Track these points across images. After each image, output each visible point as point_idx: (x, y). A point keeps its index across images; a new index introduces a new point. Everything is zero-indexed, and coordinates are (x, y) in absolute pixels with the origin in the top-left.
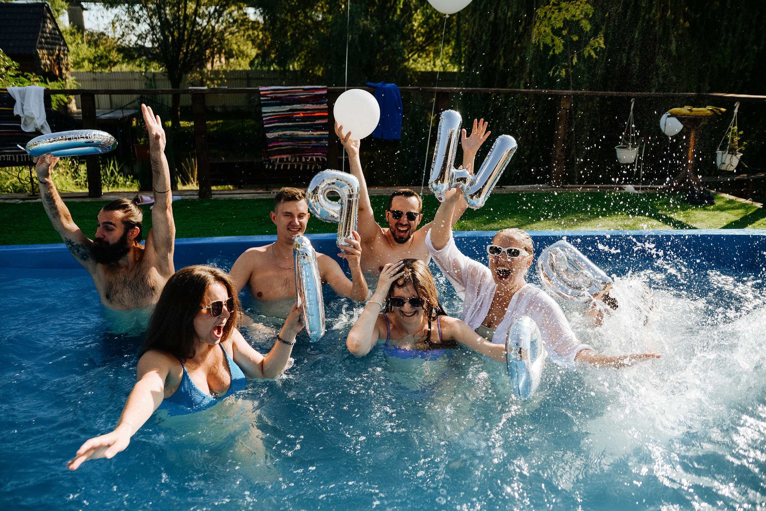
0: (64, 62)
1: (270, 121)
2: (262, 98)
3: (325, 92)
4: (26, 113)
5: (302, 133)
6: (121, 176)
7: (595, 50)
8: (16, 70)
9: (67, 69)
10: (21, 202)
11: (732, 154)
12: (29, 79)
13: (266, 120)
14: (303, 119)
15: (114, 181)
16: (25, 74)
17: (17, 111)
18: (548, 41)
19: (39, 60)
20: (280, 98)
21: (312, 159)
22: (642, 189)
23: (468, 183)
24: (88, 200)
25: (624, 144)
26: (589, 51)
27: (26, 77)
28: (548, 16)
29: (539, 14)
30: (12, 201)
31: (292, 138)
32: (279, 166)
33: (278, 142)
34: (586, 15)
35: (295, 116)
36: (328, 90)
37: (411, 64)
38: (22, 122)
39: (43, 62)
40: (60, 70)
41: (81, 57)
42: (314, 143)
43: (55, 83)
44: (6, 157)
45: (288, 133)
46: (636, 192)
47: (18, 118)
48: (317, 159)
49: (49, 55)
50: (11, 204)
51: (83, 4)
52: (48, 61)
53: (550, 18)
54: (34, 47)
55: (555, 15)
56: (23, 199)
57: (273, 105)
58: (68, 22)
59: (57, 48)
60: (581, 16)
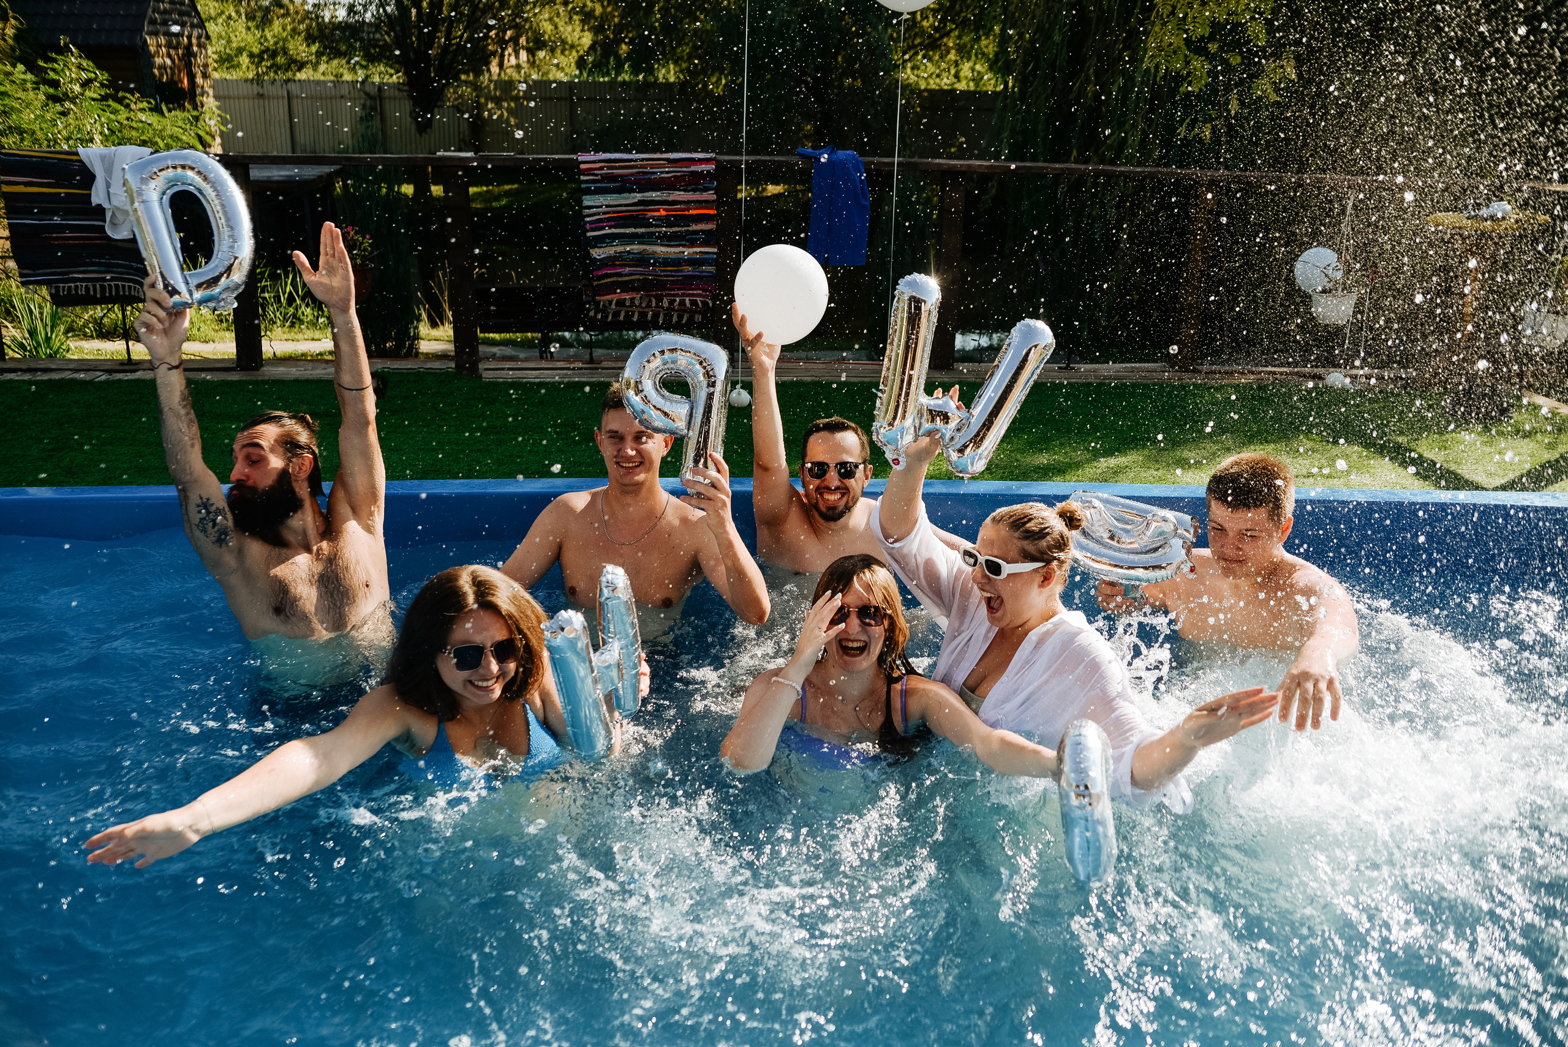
0: (200, 61)
1: (598, 225)
2: (583, 178)
3: (712, 167)
4: (115, 202)
5: (663, 249)
6: (307, 305)
7: (1275, 84)
8: (102, 85)
9: (205, 76)
10: (103, 377)
12: (127, 106)
13: (591, 222)
14: (667, 221)
15: (294, 316)
16: (120, 94)
17: (98, 196)
19: (150, 57)
20: (619, 178)
21: (682, 303)
23: (953, 424)
24: (234, 377)
26: (1262, 87)
27: (120, 101)
28: (1181, 13)
30: (89, 377)
31: (642, 260)
32: (616, 314)
33: (614, 266)
34: (1258, 11)
35: (650, 214)
36: (719, 164)
37: (907, 75)
38: (108, 219)
39: (158, 61)
40: (192, 77)
41: (234, 45)
42: (688, 270)
43: (178, 113)
44: (77, 288)
45: (636, 248)
47: (100, 211)
48: (694, 303)
49: (167, 46)
50: (85, 383)
52: (168, 60)
53: (1183, 18)
54: (140, 31)
55: (1195, 10)
56: (110, 371)
57: (605, 191)
59: (186, 32)
60: (1247, 14)
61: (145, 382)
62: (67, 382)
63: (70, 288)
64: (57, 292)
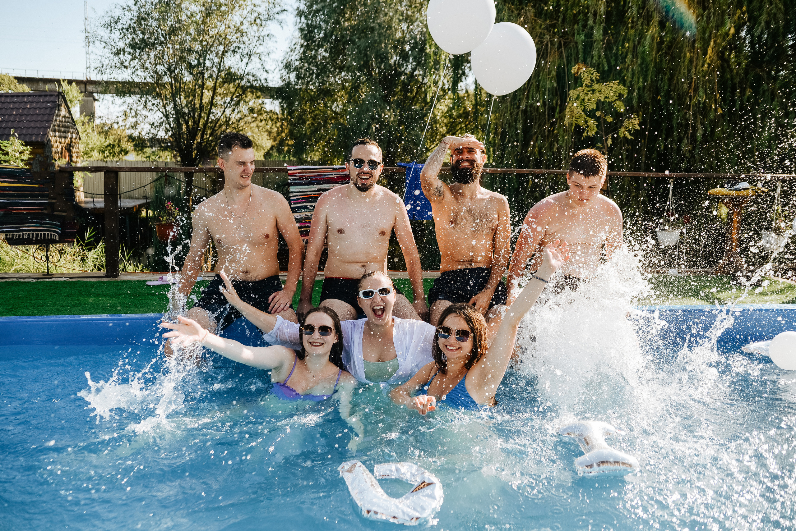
0: (75, 150)
1: (298, 201)
2: (289, 178)
7: (629, 131)
9: (77, 157)
10: (35, 281)
11: (779, 234)
13: (293, 200)
18: (581, 122)
19: (51, 147)
22: (686, 272)
24: (105, 280)
26: (623, 132)
28: (582, 98)
29: (571, 95)
30: (27, 280)
34: (620, 95)
39: (54, 149)
40: (71, 158)
44: (23, 235)
46: (680, 275)
49: (60, 143)
50: (25, 282)
51: (95, 95)
52: (59, 149)
53: (583, 100)
54: (46, 134)
55: (589, 97)
56: (37, 278)
57: (301, 184)
58: (79, 113)
59: (70, 136)
60: (615, 98)
61: (57, 282)
62: (15, 282)
63: (20, 235)
64: (13, 237)
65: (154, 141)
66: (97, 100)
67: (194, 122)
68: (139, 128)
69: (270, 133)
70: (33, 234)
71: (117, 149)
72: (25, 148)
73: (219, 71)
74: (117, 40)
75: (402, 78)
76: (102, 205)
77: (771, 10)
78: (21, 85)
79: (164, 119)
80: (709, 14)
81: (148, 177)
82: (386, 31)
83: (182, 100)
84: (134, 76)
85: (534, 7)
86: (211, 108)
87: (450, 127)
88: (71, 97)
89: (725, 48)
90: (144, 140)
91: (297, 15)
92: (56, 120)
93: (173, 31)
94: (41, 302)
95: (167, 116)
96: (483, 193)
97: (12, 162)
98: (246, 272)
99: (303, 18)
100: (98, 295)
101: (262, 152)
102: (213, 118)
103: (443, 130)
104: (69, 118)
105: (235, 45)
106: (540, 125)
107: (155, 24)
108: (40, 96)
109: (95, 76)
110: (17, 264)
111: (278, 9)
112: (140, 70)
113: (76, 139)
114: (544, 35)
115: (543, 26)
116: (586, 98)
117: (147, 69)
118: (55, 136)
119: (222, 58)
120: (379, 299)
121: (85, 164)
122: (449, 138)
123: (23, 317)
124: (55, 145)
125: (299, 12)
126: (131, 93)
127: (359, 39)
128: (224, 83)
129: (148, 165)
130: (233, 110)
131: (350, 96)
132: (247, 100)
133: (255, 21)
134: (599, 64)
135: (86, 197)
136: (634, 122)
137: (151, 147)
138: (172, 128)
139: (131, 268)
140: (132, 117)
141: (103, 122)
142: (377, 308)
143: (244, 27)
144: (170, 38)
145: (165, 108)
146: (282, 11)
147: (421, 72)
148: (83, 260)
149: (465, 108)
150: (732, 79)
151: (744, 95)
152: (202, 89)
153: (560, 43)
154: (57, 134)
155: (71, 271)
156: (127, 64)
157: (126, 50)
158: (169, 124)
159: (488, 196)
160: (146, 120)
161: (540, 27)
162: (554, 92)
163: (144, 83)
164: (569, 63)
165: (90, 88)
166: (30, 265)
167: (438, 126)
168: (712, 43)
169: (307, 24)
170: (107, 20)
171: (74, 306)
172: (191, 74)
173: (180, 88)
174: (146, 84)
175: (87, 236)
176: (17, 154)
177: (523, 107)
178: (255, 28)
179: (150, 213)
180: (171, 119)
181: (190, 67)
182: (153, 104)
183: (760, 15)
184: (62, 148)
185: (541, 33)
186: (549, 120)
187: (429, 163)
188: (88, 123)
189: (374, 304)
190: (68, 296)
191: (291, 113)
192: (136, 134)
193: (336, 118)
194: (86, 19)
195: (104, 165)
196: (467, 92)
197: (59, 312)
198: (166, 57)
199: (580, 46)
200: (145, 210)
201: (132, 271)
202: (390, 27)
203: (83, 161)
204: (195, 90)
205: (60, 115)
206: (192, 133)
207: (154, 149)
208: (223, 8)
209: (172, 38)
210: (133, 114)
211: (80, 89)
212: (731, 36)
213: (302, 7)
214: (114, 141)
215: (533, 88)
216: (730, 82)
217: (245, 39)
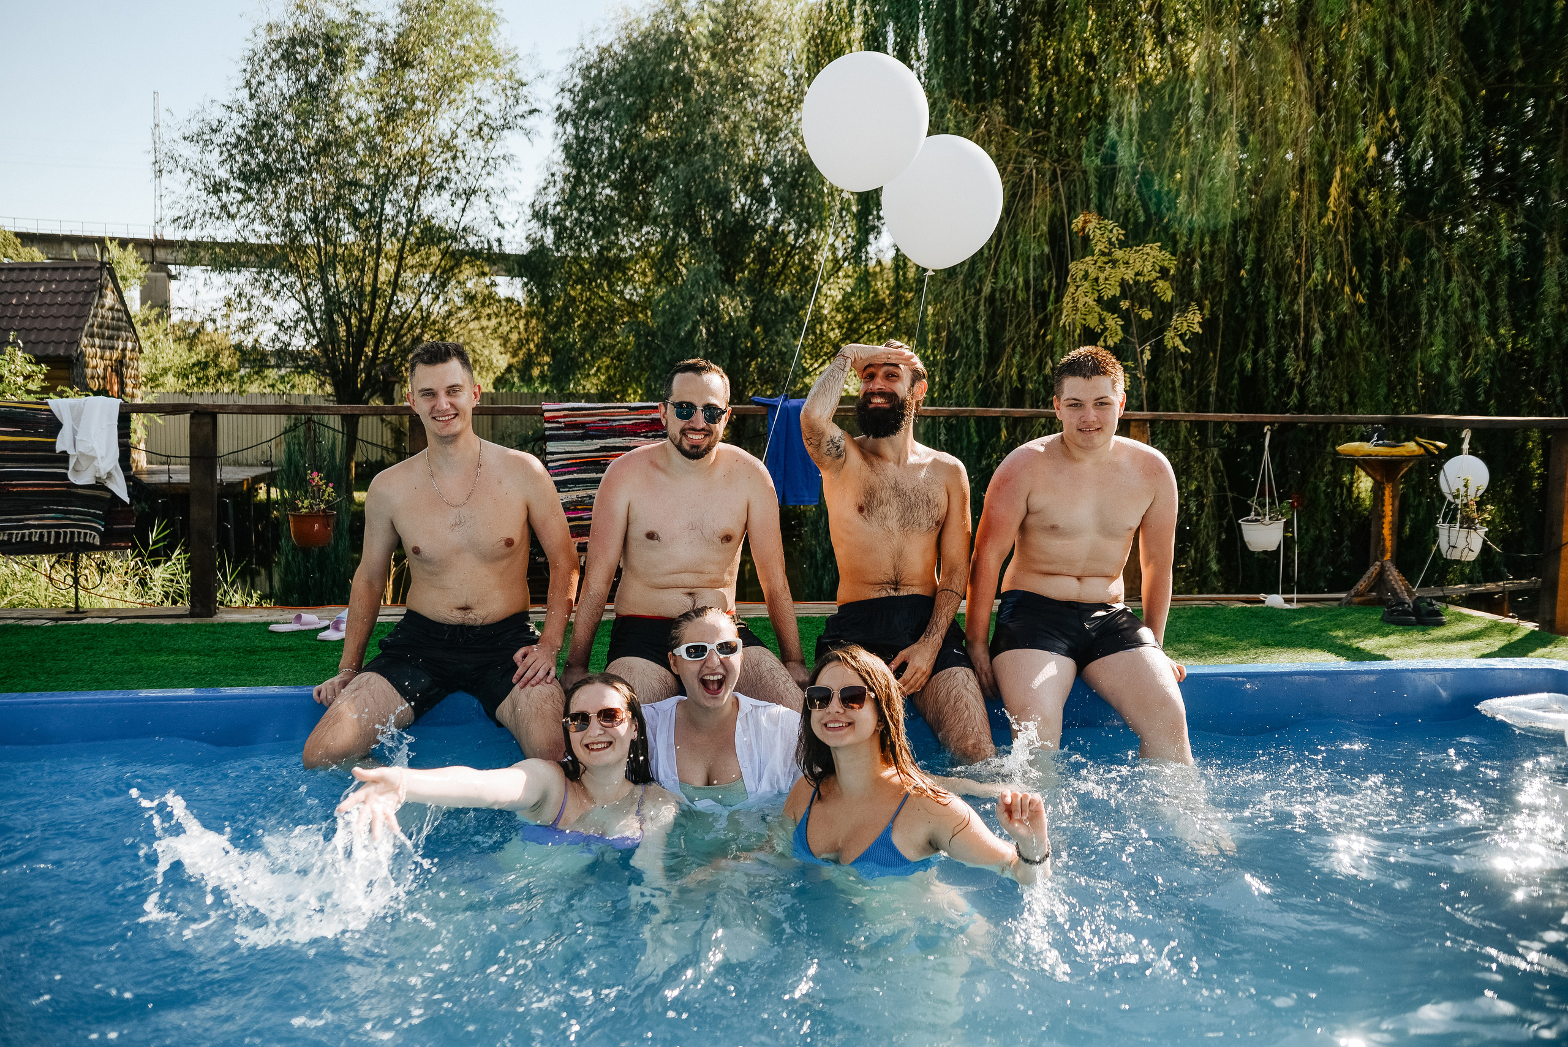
0: (131, 372)
1: (561, 470)
2: (547, 425)
4: (80, 448)
7: (1181, 336)
9: (134, 387)
10: (50, 623)
11: (1469, 528)
16: (59, 388)
17: (62, 443)
18: (1093, 321)
20: (582, 425)
22: (1299, 601)
24: (189, 621)
25: (1258, 514)
26: (1170, 339)
28: (1093, 275)
29: (1074, 269)
30: (34, 623)
33: (577, 509)
34: (1164, 271)
38: (71, 466)
39: (91, 371)
40: (122, 387)
41: (160, 366)
44: (31, 534)
46: (1287, 606)
47: (64, 458)
49: (102, 358)
50: (32, 627)
51: (171, 267)
52: (100, 371)
53: (1097, 279)
54: (77, 343)
55: (1106, 273)
56: (56, 619)
57: (568, 438)
58: (138, 302)
59: (121, 345)
60: (1154, 275)
61: (96, 625)
62: (12, 627)
63: (23, 535)
64: (10, 539)
65: (284, 355)
66: (175, 278)
67: (361, 320)
68: (256, 331)
69: (505, 340)
70: (49, 533)
71: (212, 372)
72: (35, 368)
73: (410, 222)
74: (215, 166)
75: (757, 238)
76: (186, 478)
77: (1438, 116)
78: (27, 249)
79: (304, 313)
80: (1328, 119)
81: (273, 425)
82: (726, 150)
83: (339, 278)
84: (246, 234)
85: (1005, 105)
86: (394, 293)
87: (849, 329)
88: (124, 273)
89: (1360, 184)
90: (264, 355)
91: (558, 119)
92: (95, 316)
93: (324, 147)
94: (64, 664)
95: (309, 309)
96: (920, 454)
97: (8, 396)
98: (465, 609)
99: (569, 127)
100: (176, 651)
101: (491, 378)
102: (397, 312)
103: (835, 335)
104: (118, 311)
105: (440, 174)
106: (1018, 326)
107: (289, 135)
108: (65, 269)
109: (171, 234)
110: (14, 592)
111: (523, 108)
112: (258, 221)
113: (133, 350)
114: (1024, 157)
115: (1022, 142)
116: (1102, 276)
117: (272, 219)
118: (93, 346)
119: (416, 199)
120: (716, 661)
121: (150, 399)
122: (850, 349)
123: (29, 694)
124: (93, 363)
125: (561, 115)
126: (239, 265)
127: (676, 164)
128: (419, 244)
129: (271, 401)
130: (437, 298)
131: (659, 271)
132: (462, 277)
133: (480, 129)
134: (1127, 212)
135: (149, 462)
136: (1193, 320)
137: (278, 367)
138: (318, 331)
139: (238, 599)
140: (242, 310)
141: (187, 319)
142: (711, 678)
143: (458, 142)
144: (317, 161)
145: (306, 294)
146: (532, 112)
147: (793, 226)
148: (143, 583)
149: (876, 293)
150: (1373, 240)
151: (1396, 268)
152: (378, 258)
153: (1054, 172)
154: (97, 341)
155: (119, 605)
156: (233, 210)
157: (232, 183)
158: (314, 324)
159: (929, 460)
160: (269, 316)
161: (1017, 143)
162: (1044, 263)
163: (266, 246)
164: (1072, 211)
165: (161, 254)
166: (40, 594)
167: (825, 326)
168: (1338, 174)
169: (577, 137)
170: (194, 128)
171: (130, 672)
172: (357, 228)
173: (335, 255)
174: (270, 248)
175: (152, 536)
176: (20, 380)
177: (987, 290)
178: (480, 143)
179: (275, 493)
180: (317, 315)
181: (355, 216)
182: (283, 286)
183: (1420, 123)
184: (105, 369)
185: (1018, 154)
186: (1036, 315)
187: (816, 394)
188: (157, 321)
189: (706, 671)
190: (116, 653)
191: (546, 301)
192: (248, 342)
193: (632, 314)
194: (157, 125)
195: (186, 400)
196: (879, 262)
197: (99, 684)
198: (309, 198)
199: (1092, 179)
200: (264, 489)
201: (239, 604)
202: (733, 143)
203: (146, 394)
204: (364, 259)
205: (103, 307)
206: (358, 339)
207: (283, 371)
208: (419, 106)
209: (322, 160)
210: (244, 304)
211: (142, 255)
212: (1370, 162)
213: (568, 105)
214: (207, 356)
215: (1006, 256)
216: (1369, 245)
217: (460, 163)
